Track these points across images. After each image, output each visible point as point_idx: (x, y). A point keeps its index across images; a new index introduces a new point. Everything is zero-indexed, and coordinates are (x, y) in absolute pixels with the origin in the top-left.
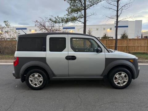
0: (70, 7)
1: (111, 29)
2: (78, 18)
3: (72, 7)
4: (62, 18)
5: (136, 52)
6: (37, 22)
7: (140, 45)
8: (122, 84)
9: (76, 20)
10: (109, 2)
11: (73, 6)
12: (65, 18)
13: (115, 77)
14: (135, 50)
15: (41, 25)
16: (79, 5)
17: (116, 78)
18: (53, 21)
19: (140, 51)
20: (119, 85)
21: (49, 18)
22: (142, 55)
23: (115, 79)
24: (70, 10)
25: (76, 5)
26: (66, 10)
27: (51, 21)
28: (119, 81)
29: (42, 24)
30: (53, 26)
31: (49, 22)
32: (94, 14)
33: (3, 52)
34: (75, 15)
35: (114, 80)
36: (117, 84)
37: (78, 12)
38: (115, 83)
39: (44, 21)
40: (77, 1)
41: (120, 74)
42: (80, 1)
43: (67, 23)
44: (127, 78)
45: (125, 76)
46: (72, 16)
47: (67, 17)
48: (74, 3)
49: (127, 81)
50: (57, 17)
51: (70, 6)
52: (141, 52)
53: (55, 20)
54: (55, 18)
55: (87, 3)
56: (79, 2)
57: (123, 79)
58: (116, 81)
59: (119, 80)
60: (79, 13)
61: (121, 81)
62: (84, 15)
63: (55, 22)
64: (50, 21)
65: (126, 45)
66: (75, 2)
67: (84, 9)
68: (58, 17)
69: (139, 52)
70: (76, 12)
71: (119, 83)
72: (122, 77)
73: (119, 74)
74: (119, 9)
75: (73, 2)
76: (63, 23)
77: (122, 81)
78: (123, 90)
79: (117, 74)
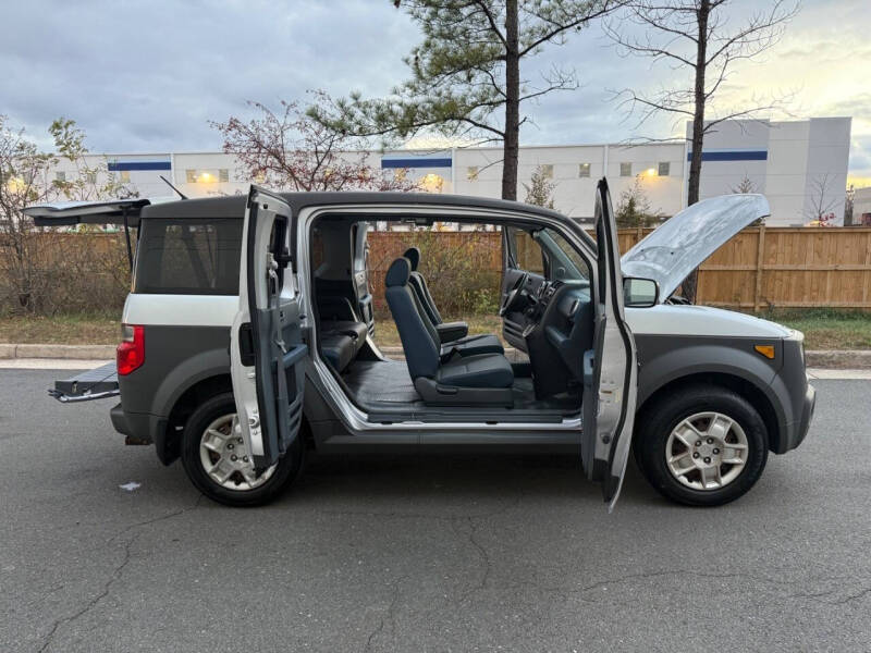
0: (428, 45)
1: (664, 169)
2: (475, 105)
3: (440, 44)
4: (378, 108)
5: (806, 303)
6: (234, 131)
7: (831, 266)
8: (716, 479)
9: (461, 119)
10: (653, 14)
11: (442, 35)
12: (396, 108)
13: (677, 442)
14: (804, 294)
15: (259, 144)
16: (479, 33)
17: (679, 447)
18: (326, 124)
19: (832, 299)
20: (695, 485)
21: (303, 108)
22: (840, 323)
23: (675, 453)
24: (426, 62)
25: (463, 33)
26: (407, 61)
27: (316, 126)
28: (699, 464)
29: (266, 141)
30: (329, 154)
31: (303, 127)
32: (567, 85)
33: (40, 300)
34: (456, 87)
35: (670, 459)
36: (684, 480)
37: (473, 71)
38: (677, 472)
39: (273, 125)
40: (465, 11)
41: (703, 424)
42: (486, 11)
43: (410, 134)
44: (744, 445)
45: (732, 437)
46: (439, 95)
47: (408, 101)
48: (448, 19)
49: (741, 461)
50: (350, 102)
51: (424, 38)
52: (836, 304)
53: (338, 115)
54: (342, 106)
55: (527, 21)
56: (479, 16)
57: (717, 451)
58: (680, 465)
59: (696, 455)
60: (480, 77)
61: (707, 460)
62: (504, 90)
63: (342, 130)
64: (309, 120)
65: (752, 267)
66: (457, 12)
67: (504, 52)
68: (356, 98)
69: (826, 303)
70: (462, 75)
71: (695, 475)
72: (711, 440)
73: (695, 423)
74: (707, 59)
75: (443, 13)
76: (387, 137)
77: (715, 462)
78: (717, 511)
79: (686, 421)
